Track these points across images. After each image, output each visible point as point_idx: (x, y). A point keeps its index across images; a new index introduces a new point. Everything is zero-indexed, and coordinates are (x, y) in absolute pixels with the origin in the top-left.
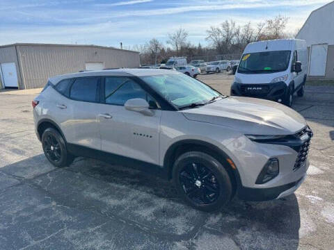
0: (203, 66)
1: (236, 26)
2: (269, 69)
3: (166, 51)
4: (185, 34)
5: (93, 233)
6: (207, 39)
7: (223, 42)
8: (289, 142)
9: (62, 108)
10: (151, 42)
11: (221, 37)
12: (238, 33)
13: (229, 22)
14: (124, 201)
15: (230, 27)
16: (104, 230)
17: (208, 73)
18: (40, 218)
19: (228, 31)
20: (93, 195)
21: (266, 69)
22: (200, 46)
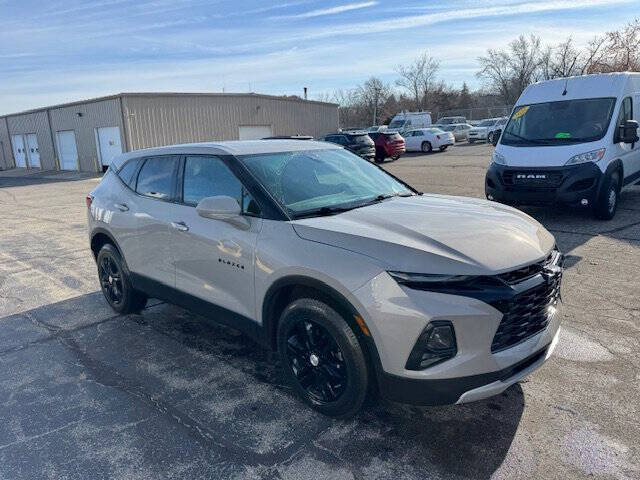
0: (463, 128)
1: (543, 48)
2: (567, 135)
3: (397, 99)
4: (434, 67)
5: (118, 434)
6: (478, 75)
7: (513, 80)
8: (486, 291)
9: (123, 211)
10: (367, 84)
11: (509, 70)
12: (546, 60)
13: (528, 40)
14: (197, 383)
15: (529, 50)
16: (139, 430)
17: (472, 142)
18: (50, 400)
19: (524, 58)
20: (152, 368)
21: (560, 135)
22: (465, 89)
